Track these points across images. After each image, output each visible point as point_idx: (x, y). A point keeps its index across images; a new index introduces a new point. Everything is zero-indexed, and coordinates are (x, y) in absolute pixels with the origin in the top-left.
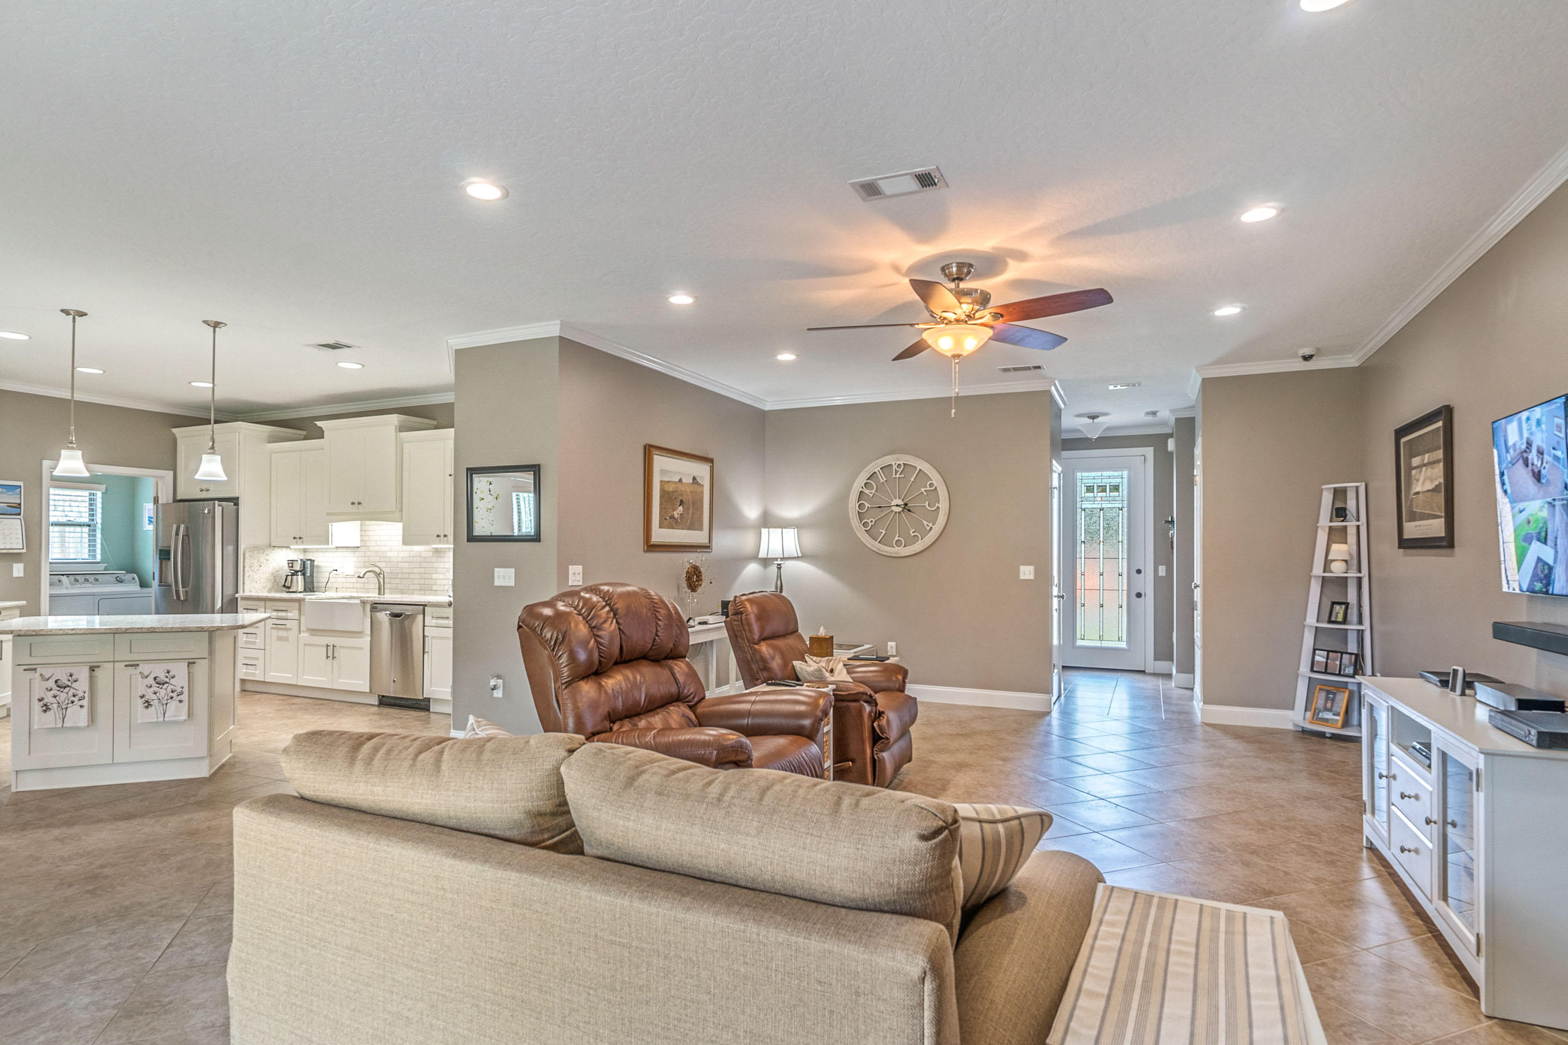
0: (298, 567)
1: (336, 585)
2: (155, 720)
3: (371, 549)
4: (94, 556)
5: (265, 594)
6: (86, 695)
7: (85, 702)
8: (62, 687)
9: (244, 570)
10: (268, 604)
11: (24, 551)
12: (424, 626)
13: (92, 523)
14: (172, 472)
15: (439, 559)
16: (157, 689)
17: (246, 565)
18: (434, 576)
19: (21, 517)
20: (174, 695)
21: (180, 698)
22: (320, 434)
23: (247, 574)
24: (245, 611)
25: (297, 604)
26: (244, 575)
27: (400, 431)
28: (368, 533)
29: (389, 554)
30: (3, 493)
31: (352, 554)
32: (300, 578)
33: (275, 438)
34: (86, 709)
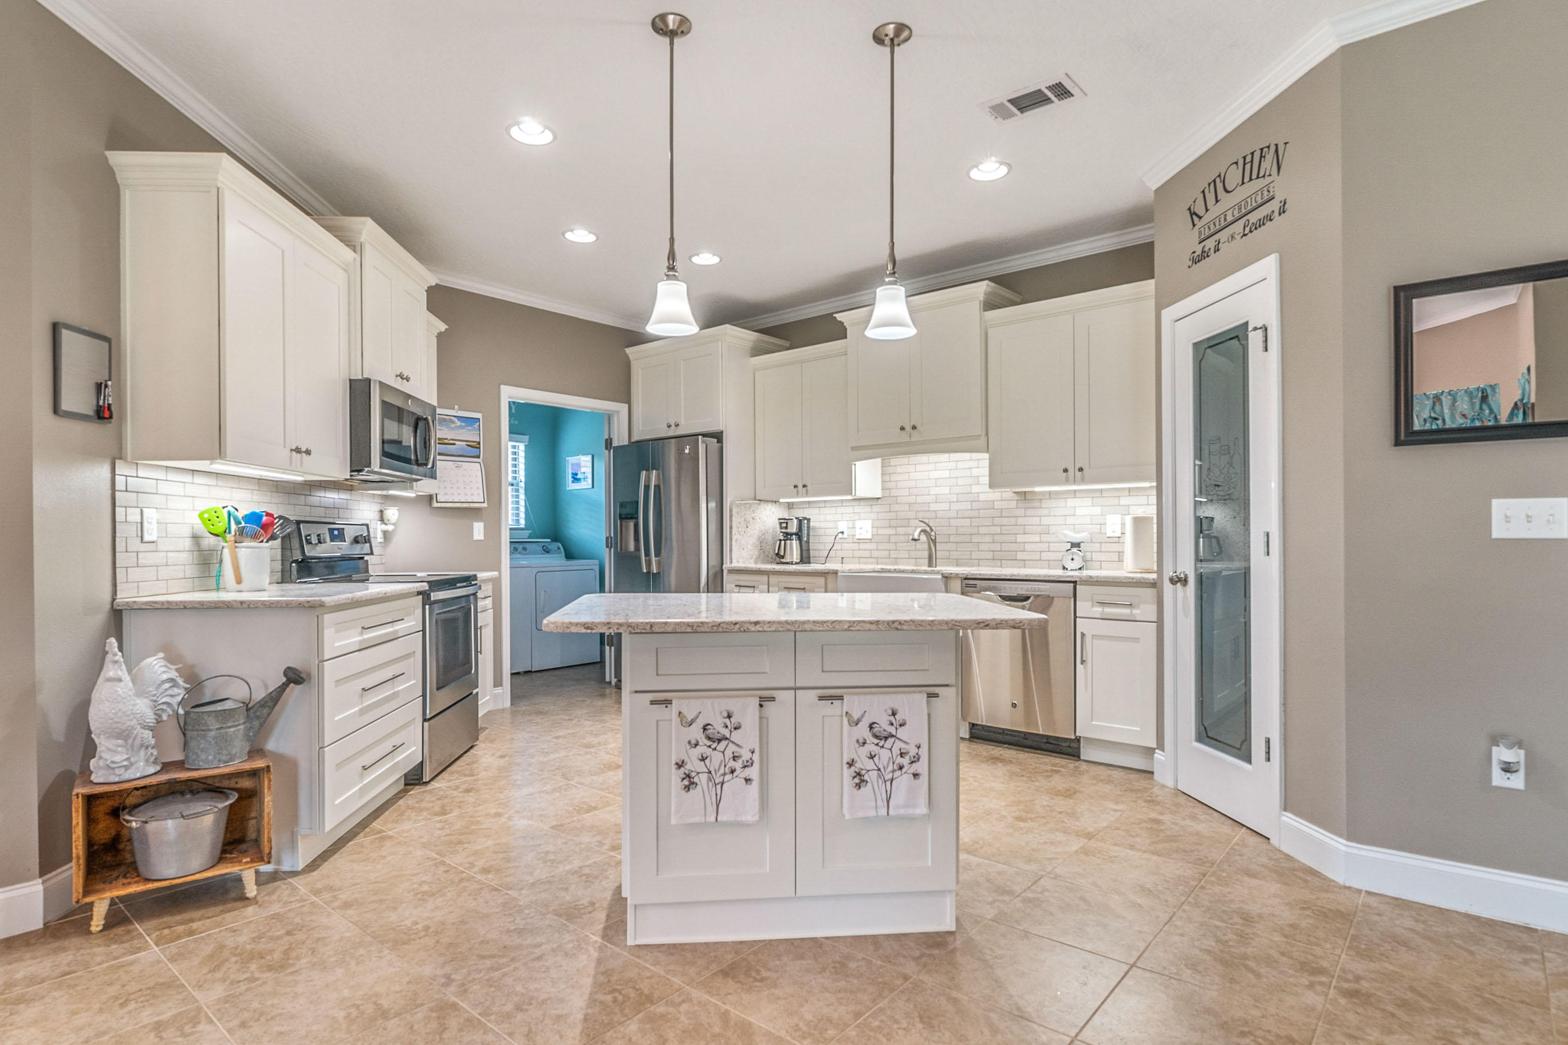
0: (793, 528)
1: (841, 554)
2: (872, 813)
3: (899, 500)
4: (518, 521)
5: (752, 565)
6: (756, 757)
7: (754, 772)
8: (715, 739)
9: (731, 532)
10: (774, 579)
11: (485, 505)
12: (1075, 617)
13: (514, 482)
14: (627, 406)
15: (1029, 512)
16: (875, 749)
17: (734, 525)
18: (1020, 538)
19: (480, 460)
20: (905, 761)
21: (915, 768)
22: (840, 332)
23: (734, 538)
24: (737, 589)
25: (822, 580)
26: (731, 539)
27: (985, 310)
28: (894, 477)
29: (934, 507)
30: (461, 427)
31: (868, 509)
32: (795, 543)
33: (758, 351)
34: (755, 785)
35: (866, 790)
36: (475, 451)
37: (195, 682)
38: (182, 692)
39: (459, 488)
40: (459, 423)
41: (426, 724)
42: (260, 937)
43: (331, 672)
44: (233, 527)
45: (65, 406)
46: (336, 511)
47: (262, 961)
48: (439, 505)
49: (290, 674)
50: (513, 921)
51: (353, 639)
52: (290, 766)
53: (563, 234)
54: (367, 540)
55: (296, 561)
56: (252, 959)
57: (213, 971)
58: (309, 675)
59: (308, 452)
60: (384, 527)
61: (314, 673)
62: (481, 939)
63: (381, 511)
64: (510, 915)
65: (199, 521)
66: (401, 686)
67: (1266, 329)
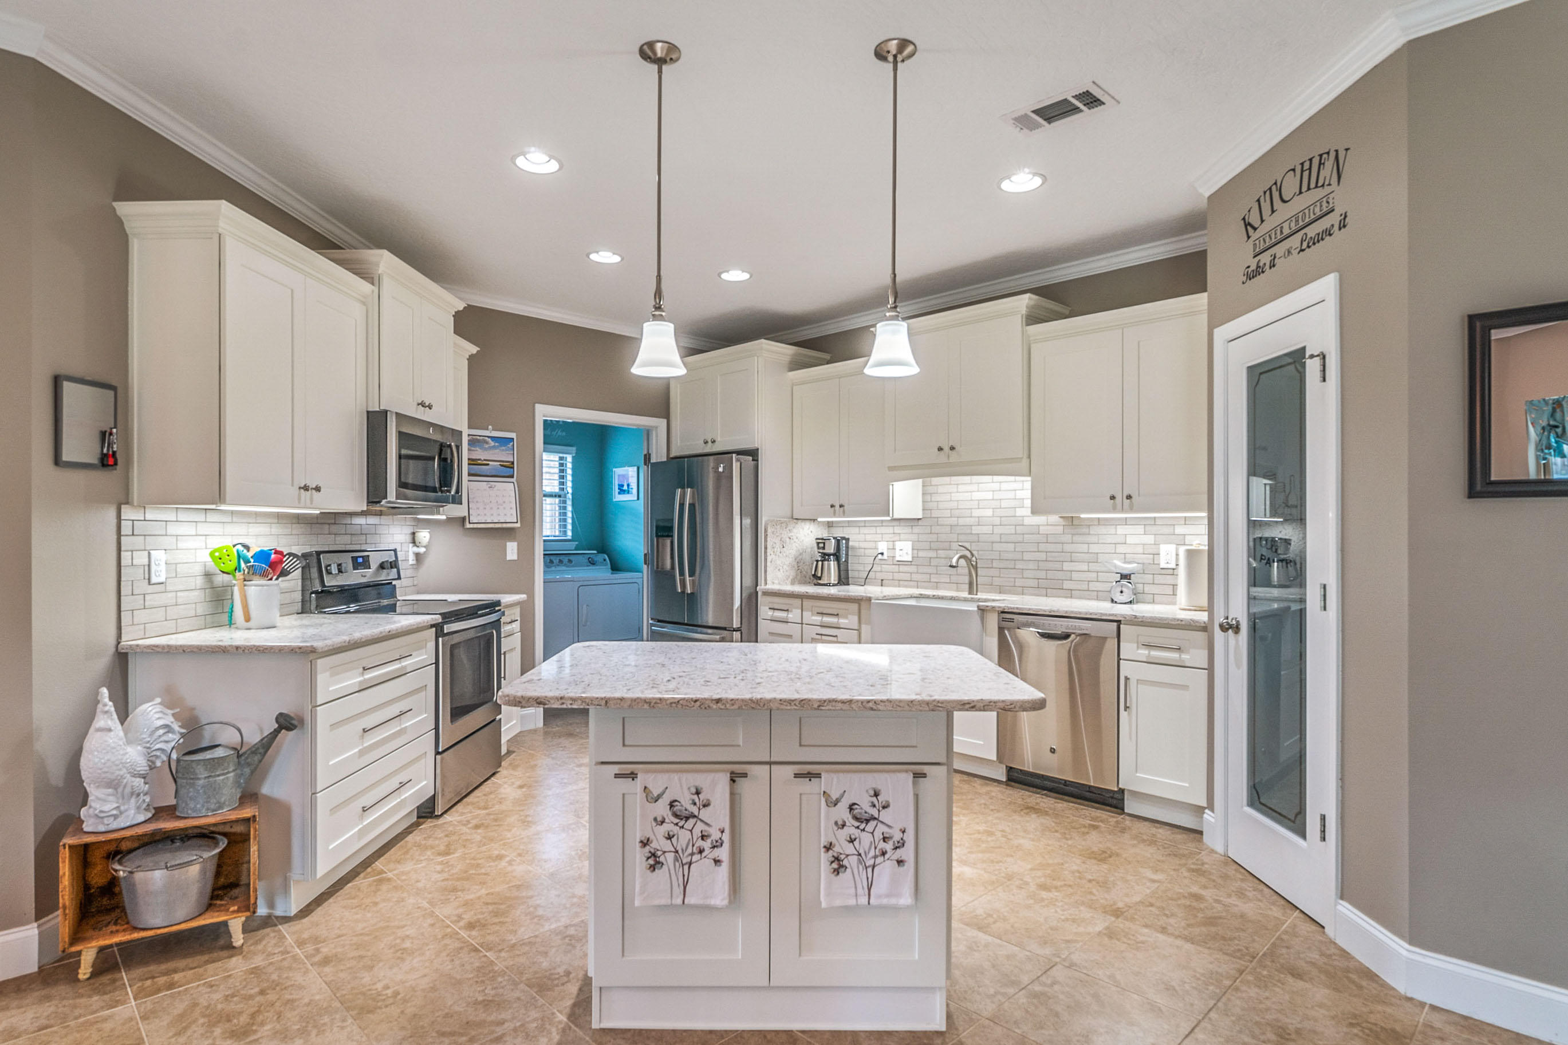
0: (831, 548)
1: (880, 576)
2: (852, 902)
3: (940, 521)
4: (565, 533)
5: (788, 588)
6: (726, 837)
7: (723, 853)
8: (683, 817)
9: (766, 552)
10: (807, 603)
11: (518, 525)
12: (1119, 659)
13: (562, 493)
14: (665, 421)
15: (1076, 538)
16: (856, 833)
17: (769, 545)
19: (514, 480)
20: (888, 847)
21: (900, 854)
23: (769, 559)
25: (855, 606)
26: (766, 559)
27: (1028, 325)
28: (935, 498)
29: (975, 530)
30: (494, 447)
31: (908, 530)
32: (833, 564)
33: (796, 365)
34: (725, 867)
35: (846, 876)
36: (509, 471)
37: (192, 726)
38: (177, 737)
39: (491, 508)
40: (492, 444)
41: (438, 757)
42: (233, 996)
43: (324, 717)
44: (243, 565)
45: (66, 457)
46: (364, 537)
47: (228, 1025)
48: (471, 526)
49: (281, 720)
50: (483, 991)
51: (354, 680)
52: (281, 811)
53: (588, 256)
54: (394, 565)
55: (316, 592)
56: (219, 1022)
57: (178, 1034)
58: (302, 721)
59: (318, 489)
60: (416, 550)
61: (308, 718)
62: (447, 1011)
63: (414, 534)
64: (483, 982)
65: (210, 560)
66: (408, 722)
67: (1324, 357)
